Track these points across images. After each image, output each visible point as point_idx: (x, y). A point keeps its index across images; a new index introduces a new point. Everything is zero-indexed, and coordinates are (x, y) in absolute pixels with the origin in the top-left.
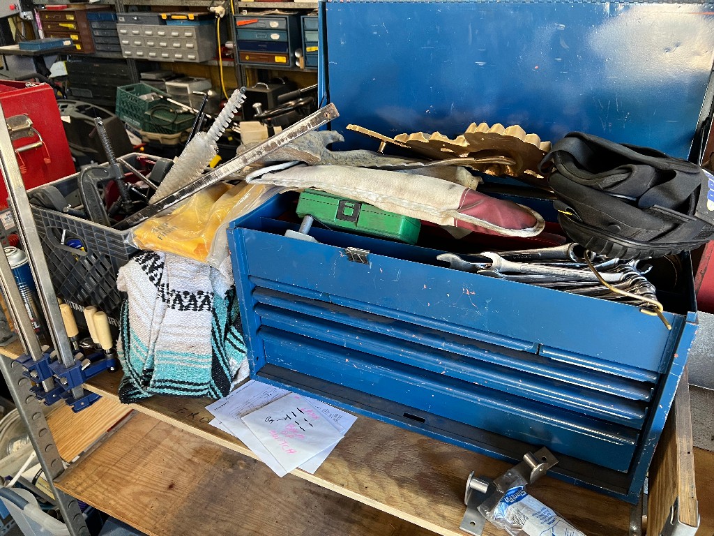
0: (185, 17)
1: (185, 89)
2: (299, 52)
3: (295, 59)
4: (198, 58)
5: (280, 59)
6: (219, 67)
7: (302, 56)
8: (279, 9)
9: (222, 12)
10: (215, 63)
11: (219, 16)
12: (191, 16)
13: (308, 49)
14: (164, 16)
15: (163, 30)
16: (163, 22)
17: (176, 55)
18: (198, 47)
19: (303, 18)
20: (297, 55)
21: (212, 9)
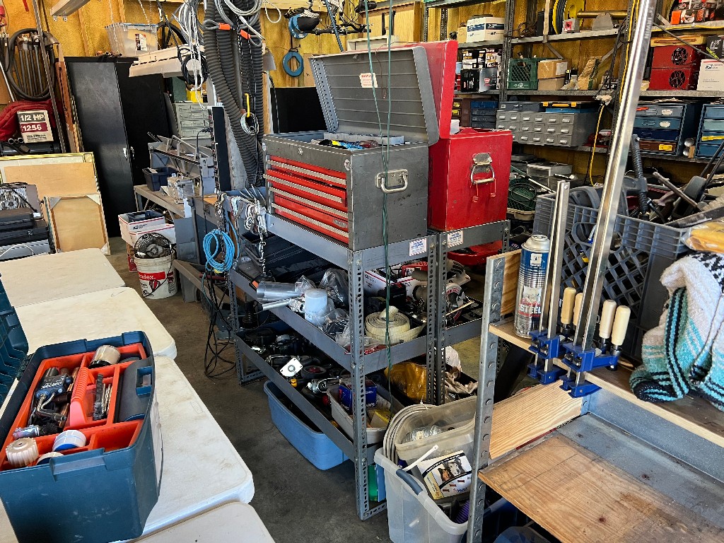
0: (567, 105)
1: (546, 171)
2: (689, 141)
3: (684, 148)
4: (570, 143)
5: (665, 147)
6: (591, 153)
7: (694, 145)
8: (676, 97)
9: (608, 101)
10: (587, 149)
11: (604, 104)
12: (574, 104)
13: (704, 138)
14: (545, 104)
15: (541, 116)
16: (543, 109)
17: (548, 140)
18: (573, 133)
19: (705, 107)
20: (687, 144)
21: (598, 98)
